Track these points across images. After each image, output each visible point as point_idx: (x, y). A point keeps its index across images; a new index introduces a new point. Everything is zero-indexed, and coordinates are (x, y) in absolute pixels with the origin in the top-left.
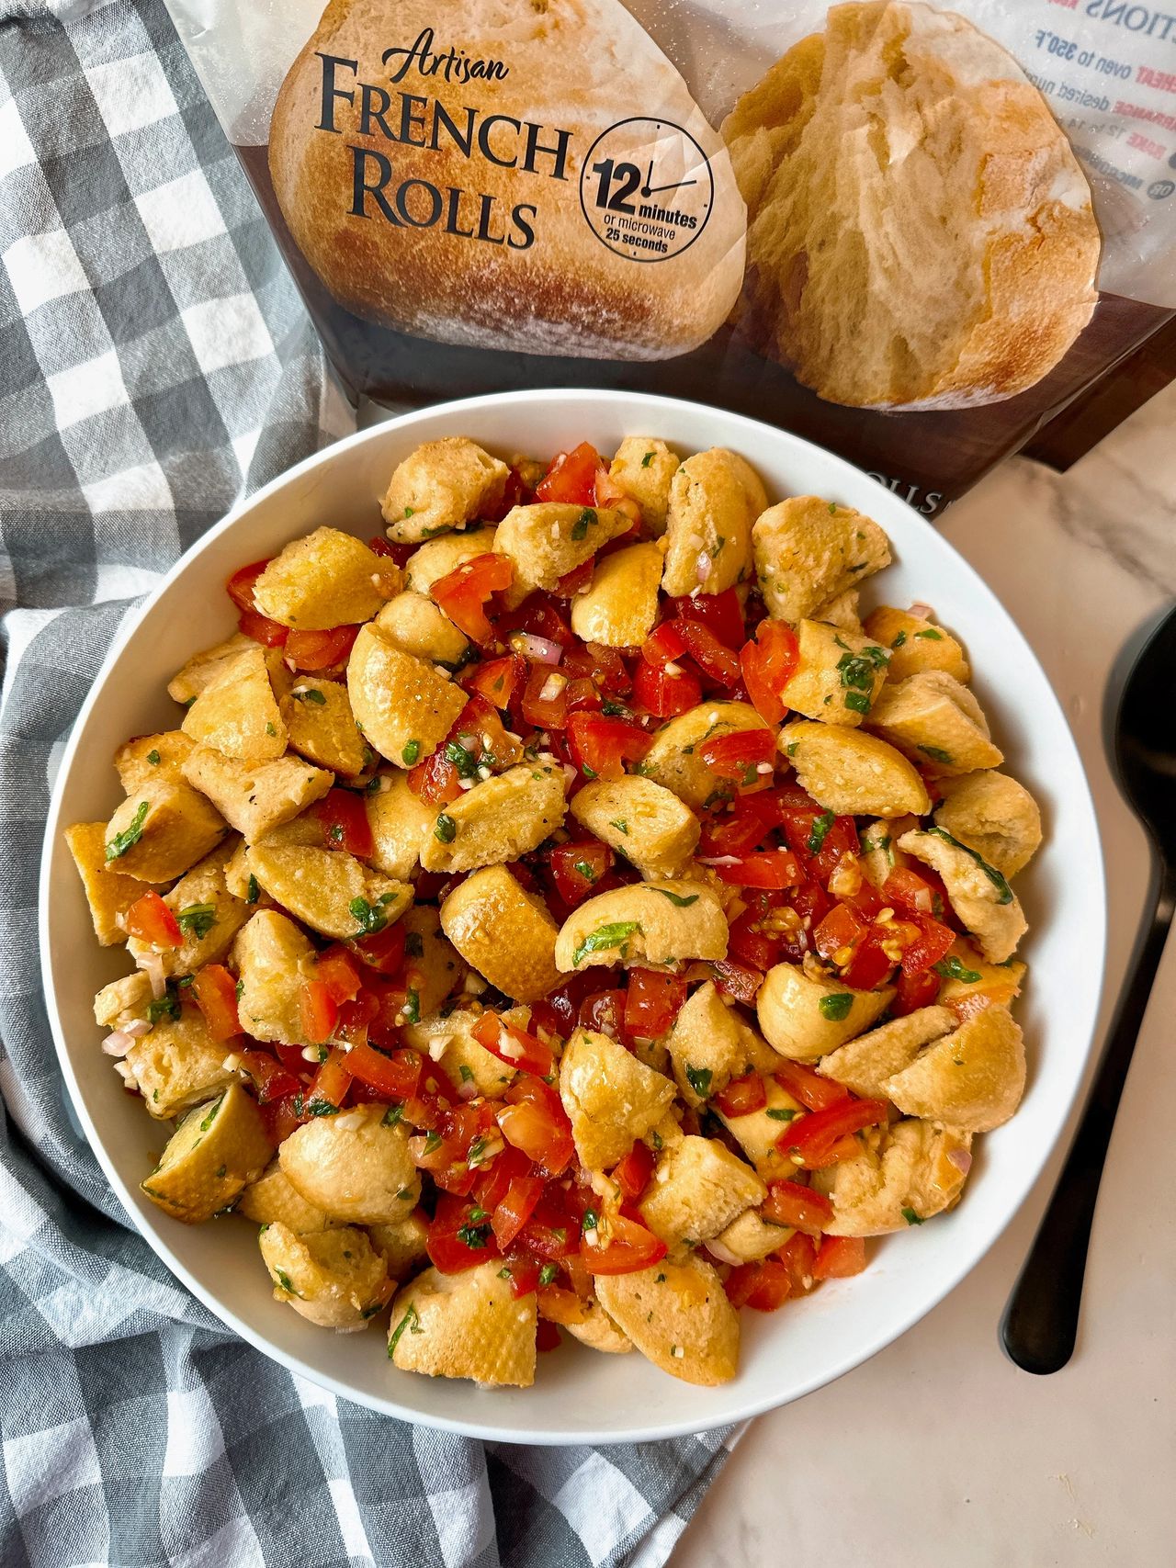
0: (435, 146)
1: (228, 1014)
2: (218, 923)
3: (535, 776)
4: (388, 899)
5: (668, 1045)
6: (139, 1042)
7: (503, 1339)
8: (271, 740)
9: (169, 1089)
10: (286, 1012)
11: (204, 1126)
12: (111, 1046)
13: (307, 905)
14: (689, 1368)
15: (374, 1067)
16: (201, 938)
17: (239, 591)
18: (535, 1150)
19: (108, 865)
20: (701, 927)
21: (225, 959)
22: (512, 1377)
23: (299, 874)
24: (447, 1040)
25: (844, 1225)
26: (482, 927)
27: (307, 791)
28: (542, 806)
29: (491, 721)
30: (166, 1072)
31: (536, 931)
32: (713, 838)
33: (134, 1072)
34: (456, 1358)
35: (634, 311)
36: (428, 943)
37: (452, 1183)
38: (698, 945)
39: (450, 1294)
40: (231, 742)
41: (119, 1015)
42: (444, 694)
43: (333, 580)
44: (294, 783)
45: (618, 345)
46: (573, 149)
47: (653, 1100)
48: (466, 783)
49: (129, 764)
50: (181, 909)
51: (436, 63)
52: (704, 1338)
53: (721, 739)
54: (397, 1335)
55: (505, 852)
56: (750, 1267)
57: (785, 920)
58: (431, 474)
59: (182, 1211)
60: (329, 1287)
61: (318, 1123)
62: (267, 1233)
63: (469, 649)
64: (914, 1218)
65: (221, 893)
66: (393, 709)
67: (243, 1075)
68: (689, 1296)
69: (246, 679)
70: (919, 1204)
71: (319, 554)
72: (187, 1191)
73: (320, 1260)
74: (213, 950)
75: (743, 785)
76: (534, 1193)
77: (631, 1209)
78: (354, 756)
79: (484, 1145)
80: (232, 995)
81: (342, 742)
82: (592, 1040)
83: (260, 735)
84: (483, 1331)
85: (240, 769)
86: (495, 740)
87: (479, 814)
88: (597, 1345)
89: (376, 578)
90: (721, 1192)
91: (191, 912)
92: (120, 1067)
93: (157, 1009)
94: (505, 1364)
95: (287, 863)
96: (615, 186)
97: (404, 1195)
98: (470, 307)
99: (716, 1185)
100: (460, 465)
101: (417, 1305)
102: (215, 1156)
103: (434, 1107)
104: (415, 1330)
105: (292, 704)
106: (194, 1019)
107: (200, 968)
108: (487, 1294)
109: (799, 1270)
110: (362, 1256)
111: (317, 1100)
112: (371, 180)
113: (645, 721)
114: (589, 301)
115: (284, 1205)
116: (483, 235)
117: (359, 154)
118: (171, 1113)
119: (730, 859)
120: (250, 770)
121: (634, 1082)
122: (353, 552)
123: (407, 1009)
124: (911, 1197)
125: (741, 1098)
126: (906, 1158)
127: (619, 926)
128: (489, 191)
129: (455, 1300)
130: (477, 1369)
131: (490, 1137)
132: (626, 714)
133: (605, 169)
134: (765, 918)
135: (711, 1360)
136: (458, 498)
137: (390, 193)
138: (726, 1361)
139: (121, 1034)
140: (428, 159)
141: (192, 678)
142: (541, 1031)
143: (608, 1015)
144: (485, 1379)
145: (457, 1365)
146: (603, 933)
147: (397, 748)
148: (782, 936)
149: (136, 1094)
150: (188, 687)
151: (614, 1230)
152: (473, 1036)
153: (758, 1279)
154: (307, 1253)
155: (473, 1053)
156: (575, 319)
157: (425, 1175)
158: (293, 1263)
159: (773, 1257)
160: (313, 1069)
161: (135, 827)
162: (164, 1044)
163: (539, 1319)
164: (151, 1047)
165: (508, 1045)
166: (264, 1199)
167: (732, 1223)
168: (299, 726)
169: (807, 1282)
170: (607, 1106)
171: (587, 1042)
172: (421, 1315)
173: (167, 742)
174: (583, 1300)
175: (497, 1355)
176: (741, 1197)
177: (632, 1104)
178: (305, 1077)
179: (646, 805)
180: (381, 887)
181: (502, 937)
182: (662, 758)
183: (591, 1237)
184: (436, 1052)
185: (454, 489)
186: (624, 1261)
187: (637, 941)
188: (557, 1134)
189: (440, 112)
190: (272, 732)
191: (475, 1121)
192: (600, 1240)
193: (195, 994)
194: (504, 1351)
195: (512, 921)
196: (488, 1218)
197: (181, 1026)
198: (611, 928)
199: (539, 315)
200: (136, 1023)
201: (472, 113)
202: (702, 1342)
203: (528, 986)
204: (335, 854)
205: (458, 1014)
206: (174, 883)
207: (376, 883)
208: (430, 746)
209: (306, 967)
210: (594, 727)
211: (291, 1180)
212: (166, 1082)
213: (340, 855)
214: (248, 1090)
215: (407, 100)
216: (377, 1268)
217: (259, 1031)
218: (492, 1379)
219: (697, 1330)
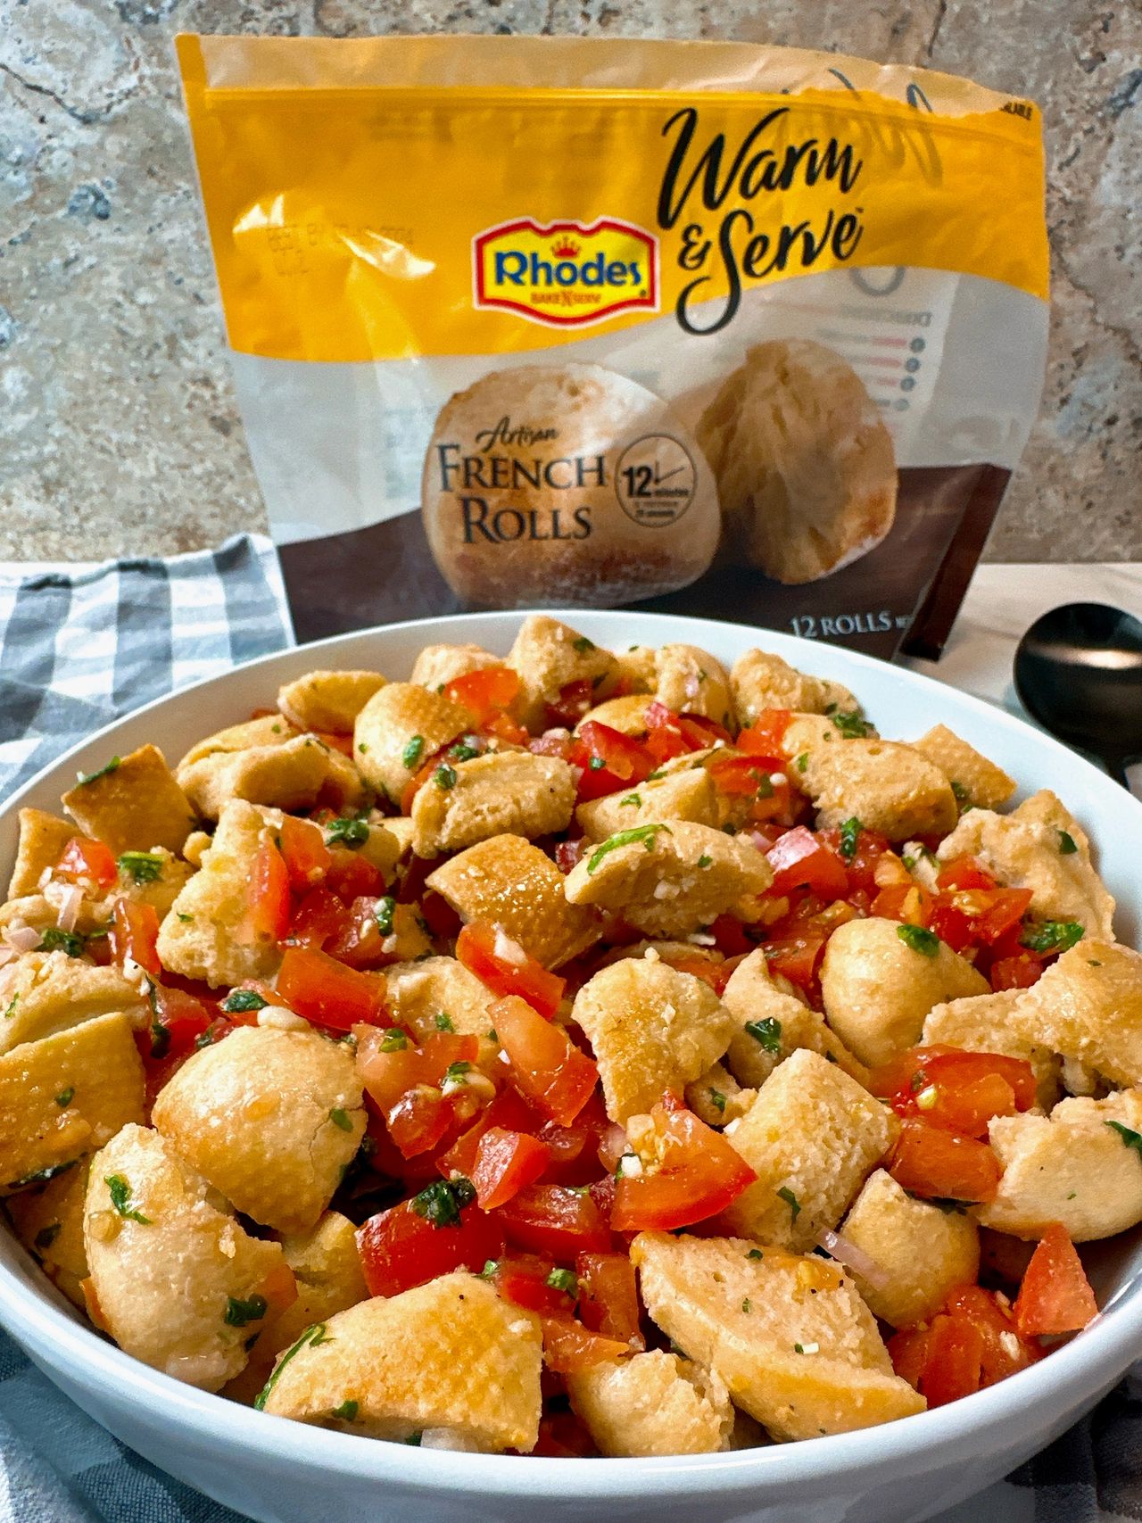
0: (516, 486)
35: (660, 560)
45: (656, 586)
46: (606, 464)
51: (512, 436)
96: (638, 481)
98: (554, 587)
112: (475, 515)
114: (630, 562)
116: (556, 535)
117: (465, 503)
128: (555, 507)
133: (630, 473)
137: (488, 522)
140: (512, 495)
156: (626, 576)
189: (517, 466)
199: (604, 579)
201: (538, 463)
215: (495, 461)
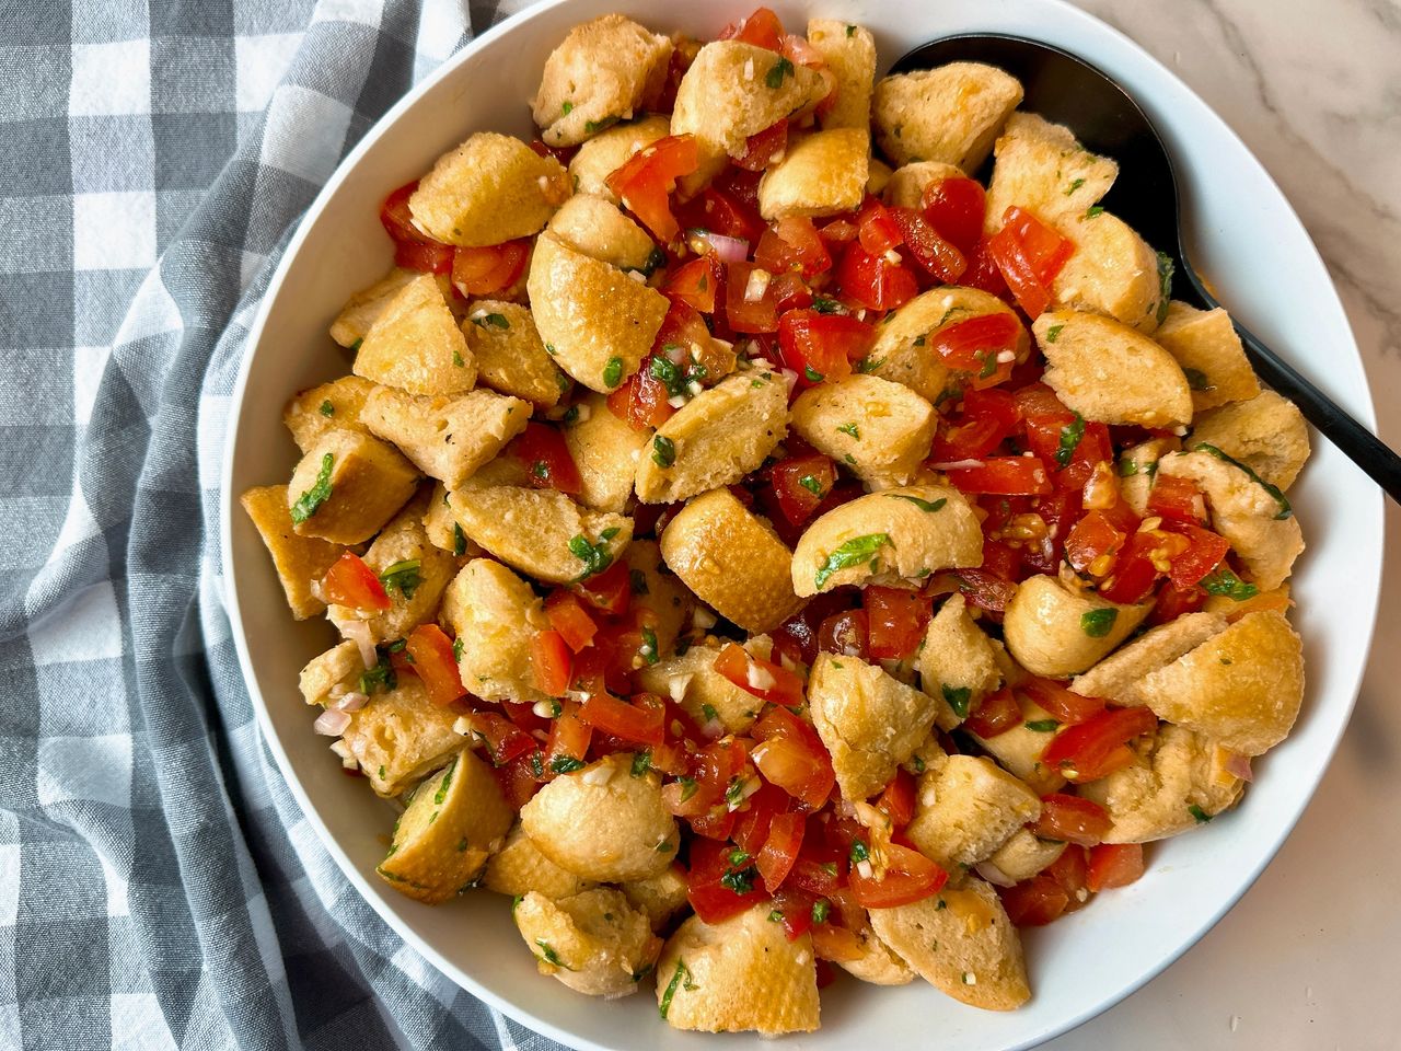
1: (449, 675)
2: (425, 580)
3: (755, 383)
4: (610, 534)
6: (355, 717)
7: (784, 986)
8: (459, 371)
9: (395, 765)
10: (516, 667)
11: (439, 799)
12: (325, 725)
13: (523, 550)
14: (983, 994)
15: (614, 714)
16: (410, 598)
17: (395, 216)
18: (795, 785)
19: (297, 528)
20: (954, 532)
21: (437, 615)
22: (798, 1023)
23: (509, 516)
24: (687, 679)
25: (1125, 830)
26: (709, 556)
27: (508, 423)
28: (766, 416)
29: (697, 329)
30: (389, 745)
31: (769, 555)
32: (949, 440)
33: (353, 750)
34: (737, 1011)
36: (652, 580)
37: (711, 828)
38: (954, 553)
39: (721, 945)
40: (415, 377)
41: (330, 690)
42: (644, 301)
43: (497, 186)
44: (491, 417)
47: (915, 721)
48: (677, 402)
49: (300, 419)
50: (384, 569)
52: (994, 961)
53: (956, 326)
54: (669, 994)
55: (731, 472)
56: (1025, 885)
57: (1031, 528)
59: (425, 892)
60: (598, 954)
61: (563, 781)
62: (522, 904)
63: (656, 251)
64: (1202, 816)
65: (425, 546)
66: (589, 324)
67: (475, 737)
68: (975, 920)
69: (421, 307)
70: (1203, 799)
71: (478, 157)
72: (429, 870)
73: (584, 926)
74: (423, 610)
76: (797, 829)
77: (901, 836)
78: (549, 383)
79: (742, 785)
80: (451, 656)
81: (533, 367)
82: (843, 664)
83: (446, 366)
84: (762, 979)
85: (428, 408)
86: (705, 352)
87: (697, 432)
88: (875, 980)
89: (543, 181)
90: (997, 812)
91: (394, 570)
92: (337, 747)
93: (370, 680)
94: (789, 1012)
95: (494, 506)
97: (664, 847)
99: (991, 805)
101: (686, 960)
102: (455, 829)
103: (682, 750)
104: (688, 987)
105: (474, 331)
106: (412, 686)
107: (411, 630)
108: (761, 942)
109: (1072, 884)
110: (623, 916)
111: (559, 757)
113: (862, 315)
115: (532, 872)
118: (398, 790)
119: (969, 463)
120: (440, 408)
121: (895, 703)
122: (515, 152)
123: (645, 649)
124: (1194, 794)
125: (999, 716)
126: (1182, 755)
127: (867, 539)
129: (728, 951)
130: (762, 1019)
131: (747, 776)
132: (839, 310)
134: (1006, 525)
135: (1004, 982)
136: (623, 81)
138: (1019, 981)
139: (336, 711)
141: (354, 319)
142: (785, 659)
143: (850, 636)
144: (772, 1028)
145: (739, 1019)
146: (848, 550)
147: (598, 369)
148: (1025, 542)
149: (357, 775)
150: (352, 328)
151: (890, 860)
152: (718, 670)
153: (1032, 895)
154: (571, 921)
155: (719, 689)
157: (682, 824)
158: (556, 932)
159: (1045, 873)
160: (546, 724)
161: (322, 483)
162: (384, 716)
163: (818, 960)
164: (370, 721)
165: (756, 676)
166: (509, 869)
167: (1008, 840)
168: (486, 354)
169: (1082, 895)
170: (866, 734)
171: (838, 666)
172: (694, 971)
173: (341, 390)
174: (858, 934)
175: (780, 1002)
176: (1018, 815)
177: (895, 727)
178: (539, 733)
179: (877, 404)
180: (600, 524)
181: (733, 565)
182: (891, 352)
183: (864, 869)
184: (677, 691)
185: (617, 71)
186: (900, 891)
187: (888, 554)
188: (817, 766)
190: (459, 362)
191: (728, 760)
192: (873, 872)
193: (412, 658)
194: (787, 998)
195: (743, 547)
196: (750, 861)
197: (399, 694)
198: (858, 543)
200: (350, 697)
202: (993, 965)
203: (764, 615)
204: (543, 492)
205: (695, 650)
206: (367, 545)
207: (592, 519)
208: (633, 362)
209: (534, 615)
210: (814, 325)
211: (537, 844)
212: (392, 757)
213: (550, 493)
214: (480, 754)
216: (641, 928)
217: (485, 692)
218: (779, 1029)
219: (985, 954)
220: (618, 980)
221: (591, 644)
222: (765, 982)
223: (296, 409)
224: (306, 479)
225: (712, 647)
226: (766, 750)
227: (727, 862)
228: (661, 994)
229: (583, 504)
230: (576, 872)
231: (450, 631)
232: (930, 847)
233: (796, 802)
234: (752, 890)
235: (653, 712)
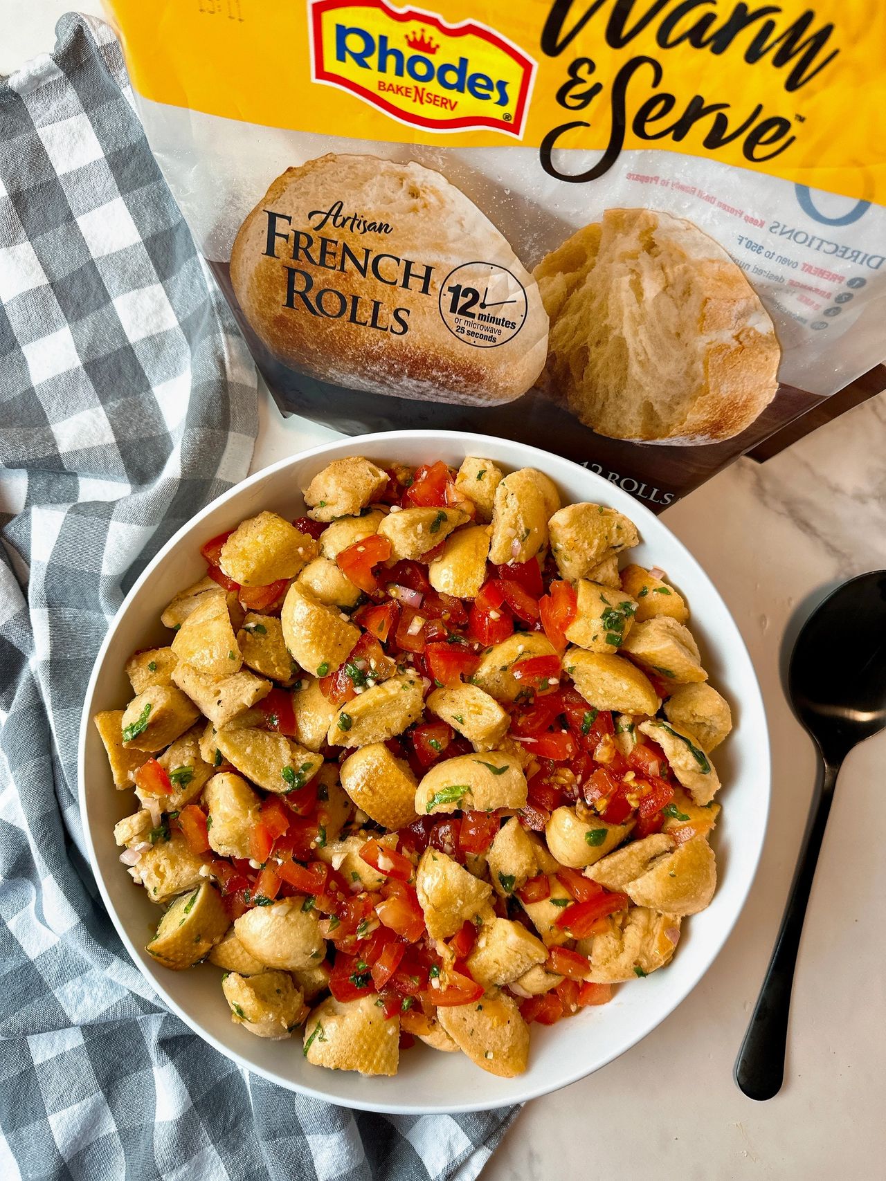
0: (342, 269)
1: (201, 837)
2: (195, 778)
3: (404, 687)
4: (306, 767)
5: (487, 858)
6: (144, 856)
7: (378, 1045)
8: (232, 662)
9: (164, 887)
10: (240, 839)
11: (186, 910)
12: (126, 858)
13: (254, 772)
14: (496, 1065)
15: (296, 875)
16: (184, 788)
17: (210, 555)
18: (400, 928)
19: (124, 744)
20: (509, 788)
21: (199, 801)
22: (383, 1069)
23: (249, 750)
24: (344, 856)
25: (596, 976)
26: (367, 785)
27: (255, 697)
28: (408, 707)
29: (375, 649)
30: (162, 876)
31: (403, 787)
32: (519, 724)
33: (142, 873)
34: (348, 1058)
35: (473, 376)
36: (331, 792)
37: (346, 947)
38: (508, 800)
39: (344, 1016)
40: (205, 663)
41: (131, 839)
42: (346, 633)
43: (273, 555)
44: (247, 691)
45: (463, 397)
46: (434, 276)
47: (477, 897)
48: (358, 690)
49: (136, 670)
50: (172, 770)
51: (345, 221)
52: (506, 1046)
53: (525, 662)
54: (310, 1042)
55: (384, 736)
56: (538, 997)
57: (565, 778)
58: (339, 483)
59: (172, 964)
60: (268, 1015)
61: (259, 910)
62: (227, 979)
63: (361, 596)
64: (641, 973)
65: (197, 758)
66: (312, 643)
67: (212, 878)
68: (497, 1020)
69: (215, 619)
70: (645, 964)
71: (264, 536)
72: (176, 952)
73: (262, 997)
74: (192, 795)
75: (539, 691)
76: (398, 954)
77: (461, 966)
78: (284, 669)
79: (367, 925)
80: (205, 825)
81: (277, 659)
82: (438, 858)
83: (224, 659)
84: (365, 1041)
85: (211, 680)
86: (378, 662)
87: (366, 712)
88: (438, 1048)
89: (301, 550)
90: (519, 956)
91: (178, 772)
92: (131, 871)
93: (156, 835)
94: (379, 1062)
95: (241, 742)
96: (462, 301)
97: (315, 956)
98: (365, 368)
99: (516, 952)
100: (357, 475)
101: (322, 1022)
102: (194, 930)
103: (335, 899)
104: (321, 1039)
105: (245, 636)
106: (179, 839)
107: (183, 807)
108: (368, 1017)
109: (568, 1000)
110: (288, 992)
111: (260, 896)
112: (300, 286)
113: (476, 647)
114: (443, 369)
115: (237, 958)
116: (374, 325)
117: (291, 272)
118: (164, 900)
119: (529, 740)
120: (217, 682)
121: (464, 886)
122: (286, 535)
123: (318, 839)
124: (640, 959)
125: (533, 893)
126: (638, 933)
127: (457, 788)
128: (378, 299)
129: (348, 1020)
130: (361, 1065)
131: (371, 919)
132: (464, 642)
133: (456, 290)
134: (552, 775)
135: (510, 1060)
136: (356, 498)
137: (312, 296)
138: (520, 1061)
139: (133, 851)
140: (338, 277)
141: (176, 610)
142: (405, 851)
143: (448, 838)
144: (366, 1071)
145: (348, 1063)
146: (446, 792)
147: (314, 667)
148: (563, 787)
149: (141, 886)
150: (175, 617)
151: (450, 980)
152: (360, 856)
153: (541, 1005)
154: (253, 993)
155: (360, 865)
156: (434, 379)
157: (330, 944)
158: (244, 1000)
159: (553, 991)
160: (256, 873)
161: (143, 720)
162: (160, 858)
163: (401, 1032)
164: (152, 860)
165: (384, 862)
166: (224, 954)
167: (525, 973)
168: (249, 651)
169: (573, 1008)
170: (446, 901)
171: (435, 859)
172: (326, 1030)
173: (161, 655)
174: (429, 1018)
175: (374, 1055)
176: (531, 959)
177: (463, 900)
178: (251, 877)
179: (475, 706)
180: (303, 758)
181: (381, 791)
182: (487, 674)
183: (435, 983)
184: (336, 864)
185: (352, 492)
186: (455, 997)
187: (468, 798)
188: (414, 918)
189: (346, 249)
190: (232, 657)
191: (361, 909)
192: (440, 985)
193: (181, 826)
194: (378, 1054)
195: (387, 781)
196: (368, 970)
197: (171, 845)
198: (452, 789)
199: (411, 376)
200: (143, 844)
201: (368, 252)
202: (505, 1049)
203: (397, 820)
204: (272, 734)
205: (351, 838)
206: (164, 750)
207: (299, 755)
208: (335, 666)
209: (253, 814)
210: (443, 654)
211: (242, 944)
212: (162, 883)
213: (275, 735)
214: (214, 885)
215: (325, 241)
216: (298, 999)
217: (222, 851)
218: (371, 1072)
219: (502, 1041)
220: (278, 1030)
221: (285, 835)
222: (366, 1043)
223: (134, 664)
224: (132, 715)
225: (362, 837)
226: (384, 907)
227: (355, 967)
228: (306, 1040)
229: (295, 741)
230: (262, 962)
231: (206, 810)
232: (479, 973)
233: (400, 937)
234: (366, 985)
235: (319, 877)
